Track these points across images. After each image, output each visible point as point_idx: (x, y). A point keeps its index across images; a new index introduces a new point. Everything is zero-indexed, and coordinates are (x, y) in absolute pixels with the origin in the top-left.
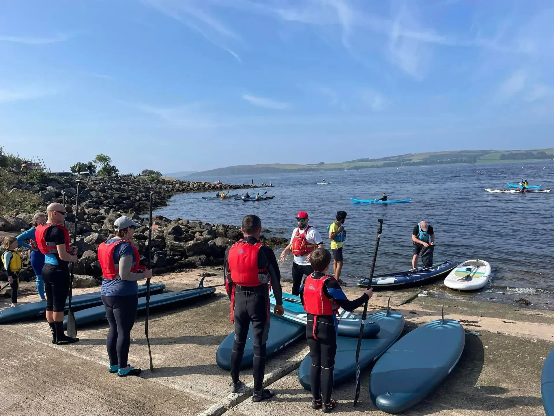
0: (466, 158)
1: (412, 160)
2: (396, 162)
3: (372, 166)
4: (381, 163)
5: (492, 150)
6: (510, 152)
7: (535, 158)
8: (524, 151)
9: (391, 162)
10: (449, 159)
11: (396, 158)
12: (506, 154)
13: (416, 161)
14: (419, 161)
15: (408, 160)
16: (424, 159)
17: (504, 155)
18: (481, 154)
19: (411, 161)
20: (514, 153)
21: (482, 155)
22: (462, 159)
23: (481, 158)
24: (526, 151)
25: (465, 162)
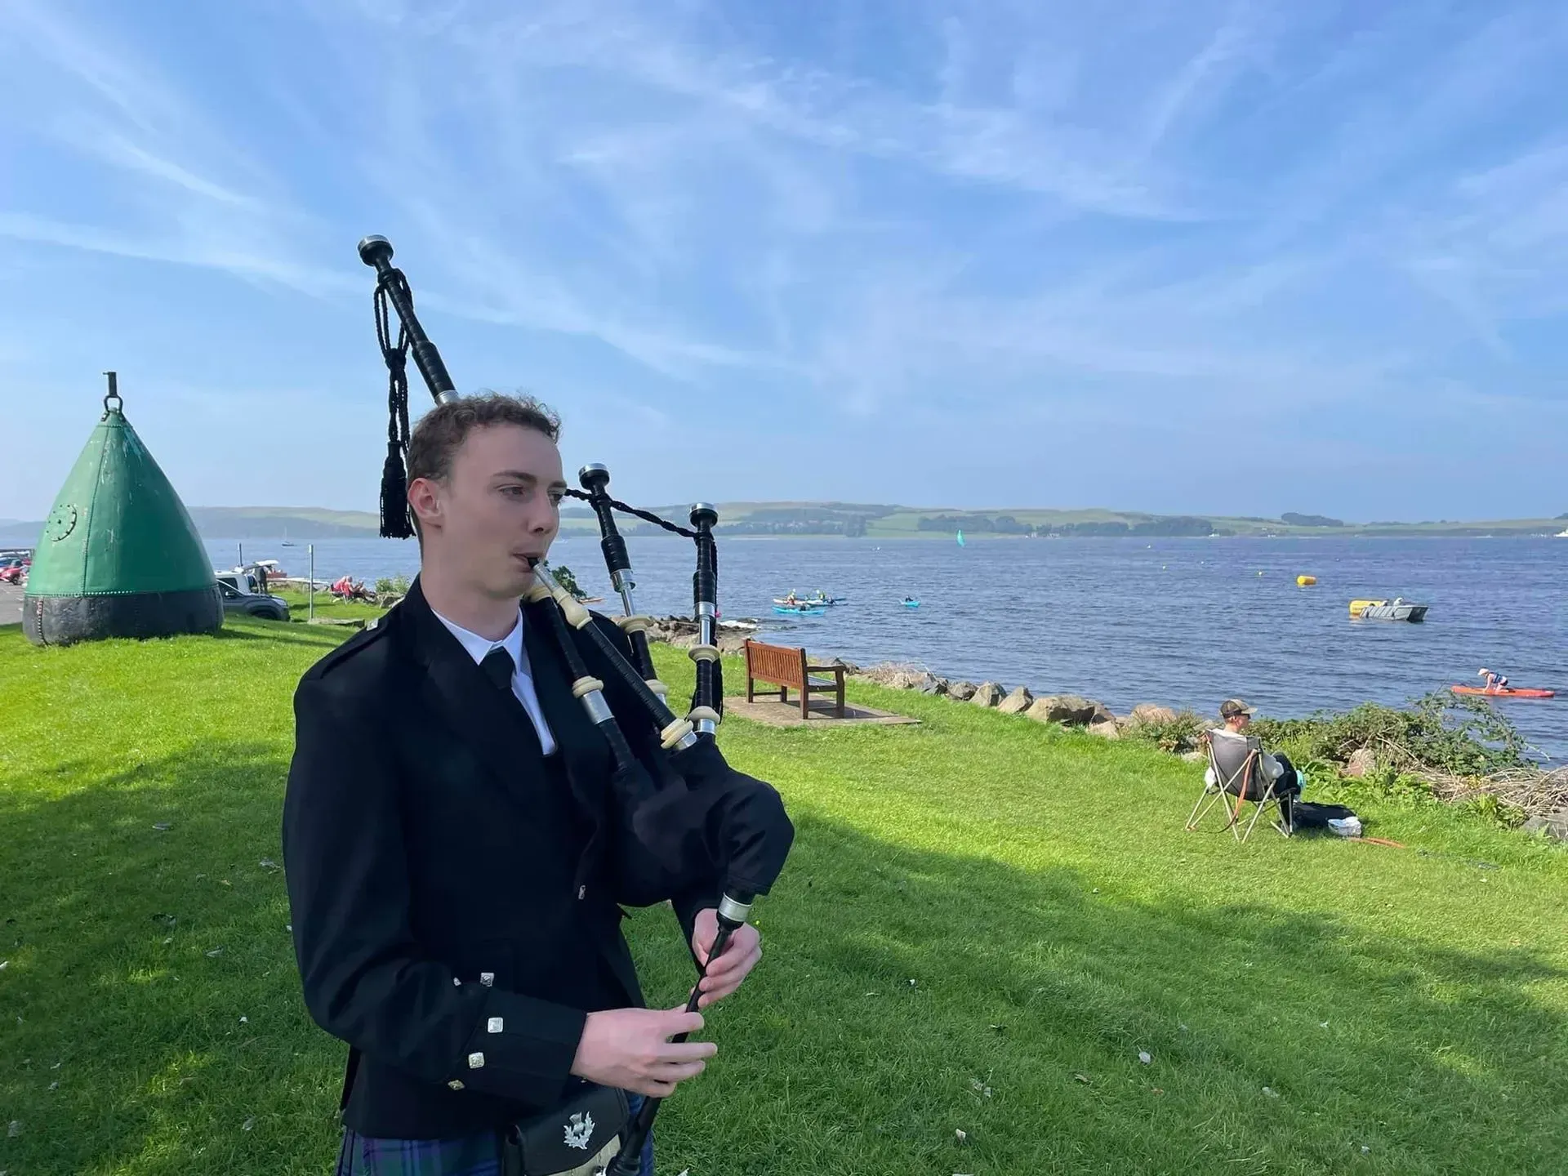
0: (841, 523)
5: (895, 506)
6: (940, 514)
7: (993, 530)
8: (968, 512)
10: (801, 524)
12: (931, 516)
16: (742, 519)
17: (926, 520)
18: (874, 513)
20: (947, 515)
21: (879, 517)
22: (834, 526)
23: (877, 523)
24: (974, 513)
25: (840, 531)
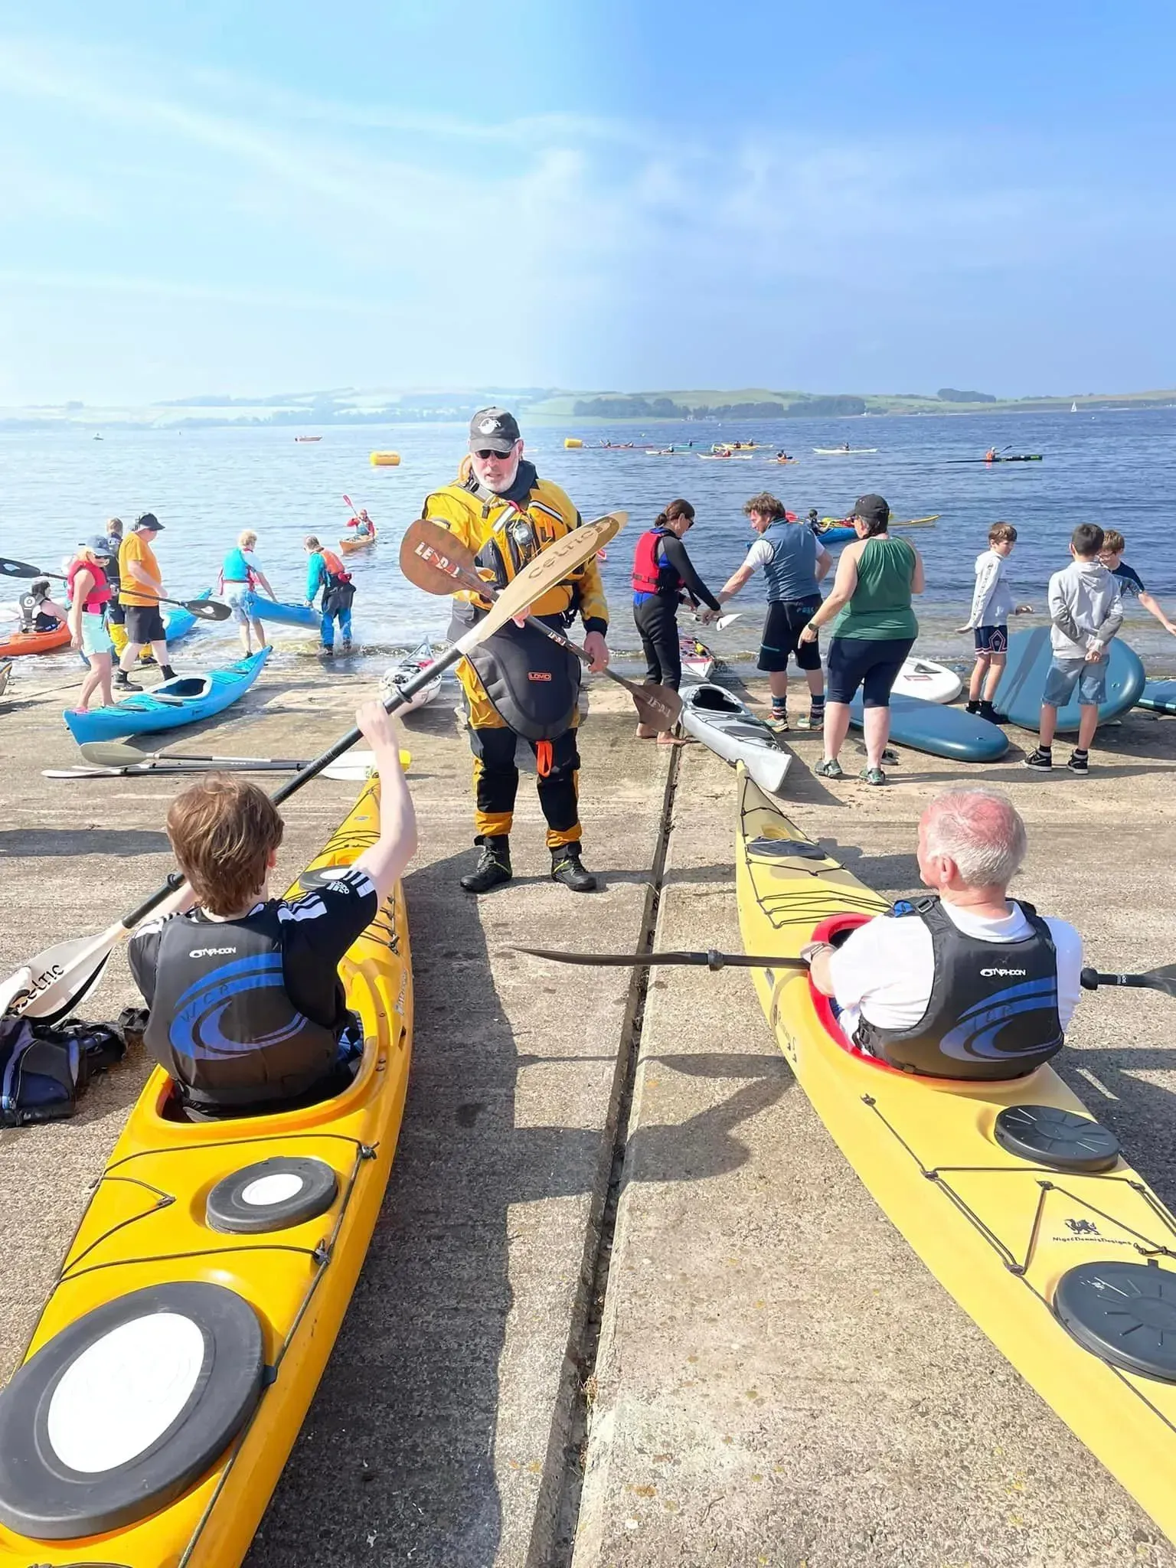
1: (354, 406)
2: (311, 409)
3: (238, 420)
4: (266, 413)
7: (650, 414)
9: (297, 409)
11: (311, 399)
12: (587, 399)
13: (366, 411)
14: (373, 410)
15: (343, 406)
16: (386, 405)
17: (581, 404)
19: (354, 411)
20: (604, 398)
